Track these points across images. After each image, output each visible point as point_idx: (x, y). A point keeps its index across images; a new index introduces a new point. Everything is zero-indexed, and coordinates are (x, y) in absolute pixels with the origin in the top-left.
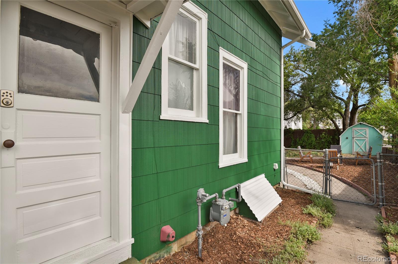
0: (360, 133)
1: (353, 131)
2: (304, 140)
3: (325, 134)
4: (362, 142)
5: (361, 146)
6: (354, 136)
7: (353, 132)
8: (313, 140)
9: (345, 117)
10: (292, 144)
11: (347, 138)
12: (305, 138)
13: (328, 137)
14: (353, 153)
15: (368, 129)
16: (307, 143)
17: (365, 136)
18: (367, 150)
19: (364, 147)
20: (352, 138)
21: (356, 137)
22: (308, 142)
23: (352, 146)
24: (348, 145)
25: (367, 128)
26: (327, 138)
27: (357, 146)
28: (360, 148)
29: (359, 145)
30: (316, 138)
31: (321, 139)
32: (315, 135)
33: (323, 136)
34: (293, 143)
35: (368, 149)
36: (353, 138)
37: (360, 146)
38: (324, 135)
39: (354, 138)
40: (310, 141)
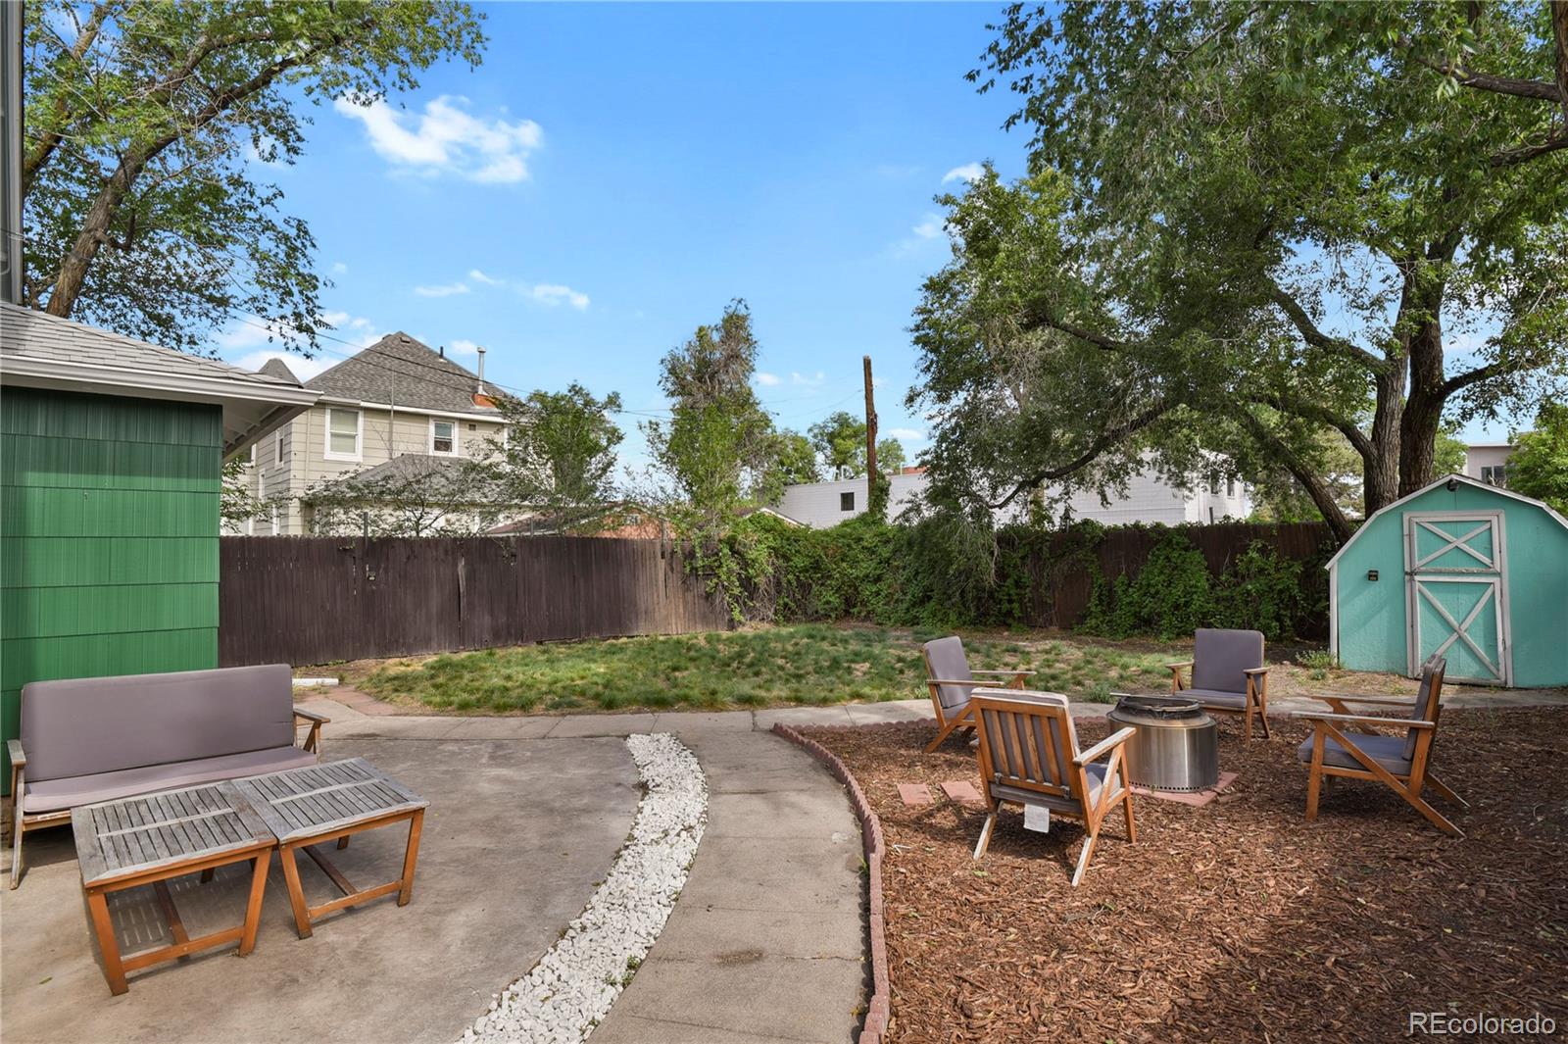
0: (1451, 546)
1: (1406, 532)
2: (1149, 585)
3: (1259, 550)
4: (1465, 599)
5: (1464, 626)
6: (1417, 563)
7: (1406, 539)
8: (1196, 587)
9: (1375, 452)
10: (1093, 604)
11: (1373, 576)
12: (1156, 572)
13: (1277, 570)
14: (1410, 666)
15: (1503, 517)
16: (1163, 601)
17: (1487, 561)
18: (1501, 648)
19: (1480, 632)
20: (1400, 575)
21: (1429, 568)
22: (1170, 593)
23: (1404, 626)
24: (1382, 622)
25: (1490, 511)
26: (1272, 571)
27: (1437, 625)
28: (1455, 636)
29: (1451, 618)
30: (1214, 570)
31: (1243, 578)
32: (1206, 559)
33: (1251, 560)
34: (1100, 600)
35: (1509, 643)
36: (1412, 574)
37: (1455, 624)
38: (1255, 555)
39: (1417, 578)
40: (1178, 591)
